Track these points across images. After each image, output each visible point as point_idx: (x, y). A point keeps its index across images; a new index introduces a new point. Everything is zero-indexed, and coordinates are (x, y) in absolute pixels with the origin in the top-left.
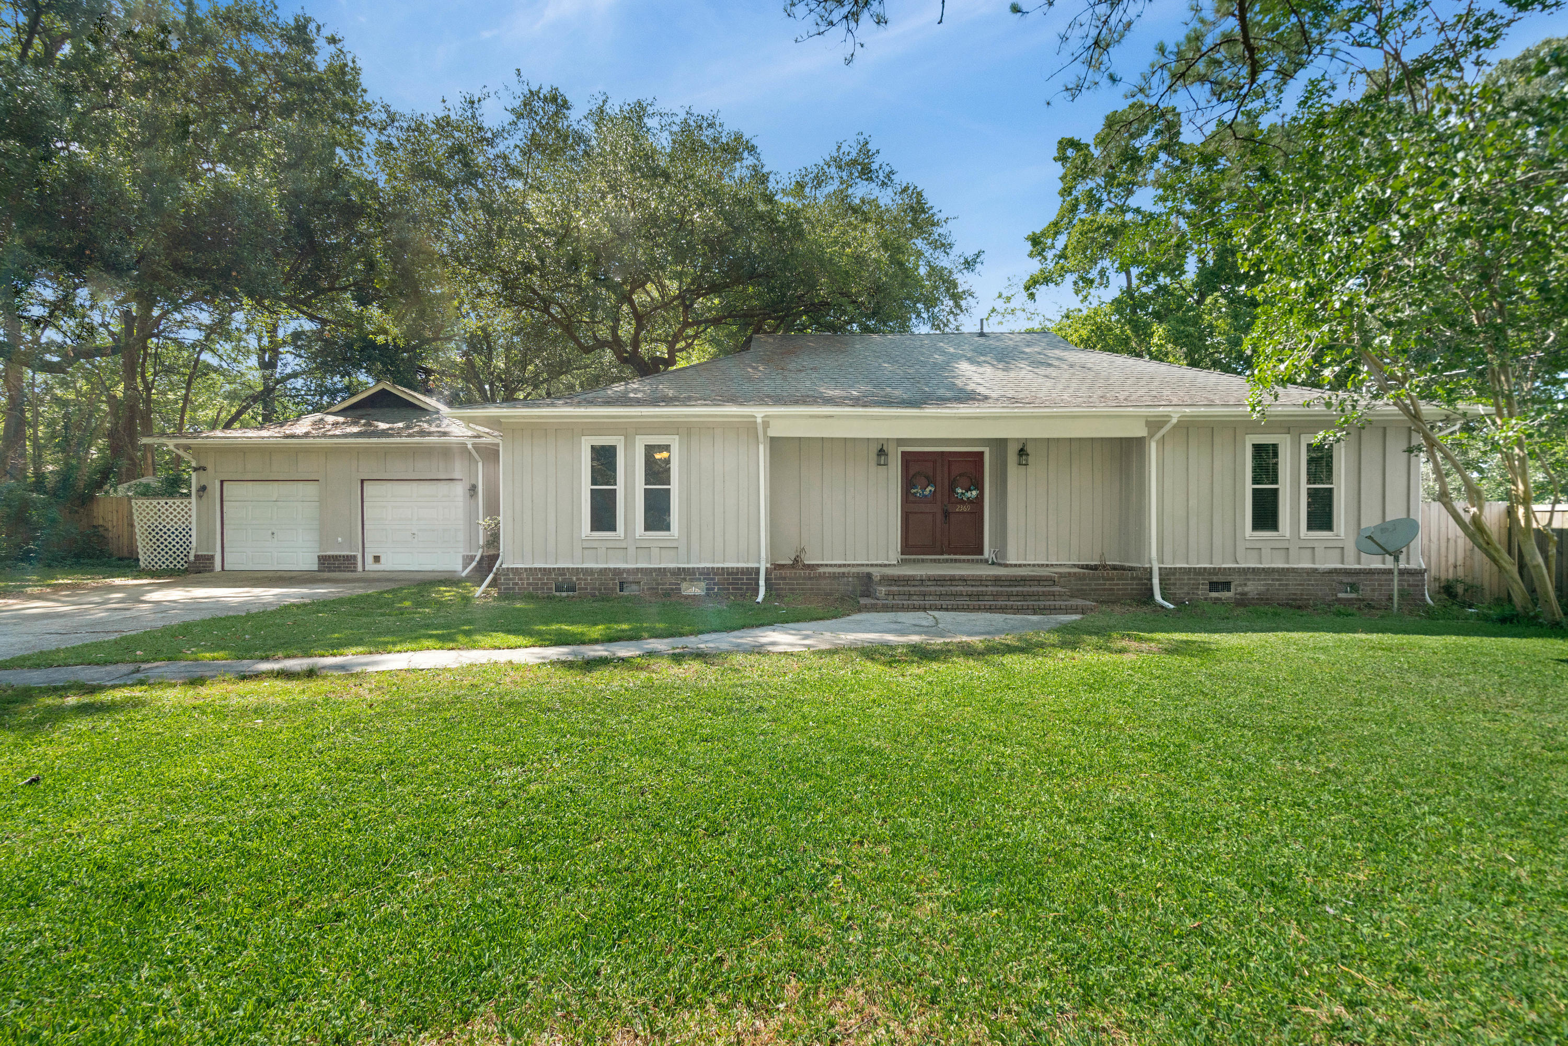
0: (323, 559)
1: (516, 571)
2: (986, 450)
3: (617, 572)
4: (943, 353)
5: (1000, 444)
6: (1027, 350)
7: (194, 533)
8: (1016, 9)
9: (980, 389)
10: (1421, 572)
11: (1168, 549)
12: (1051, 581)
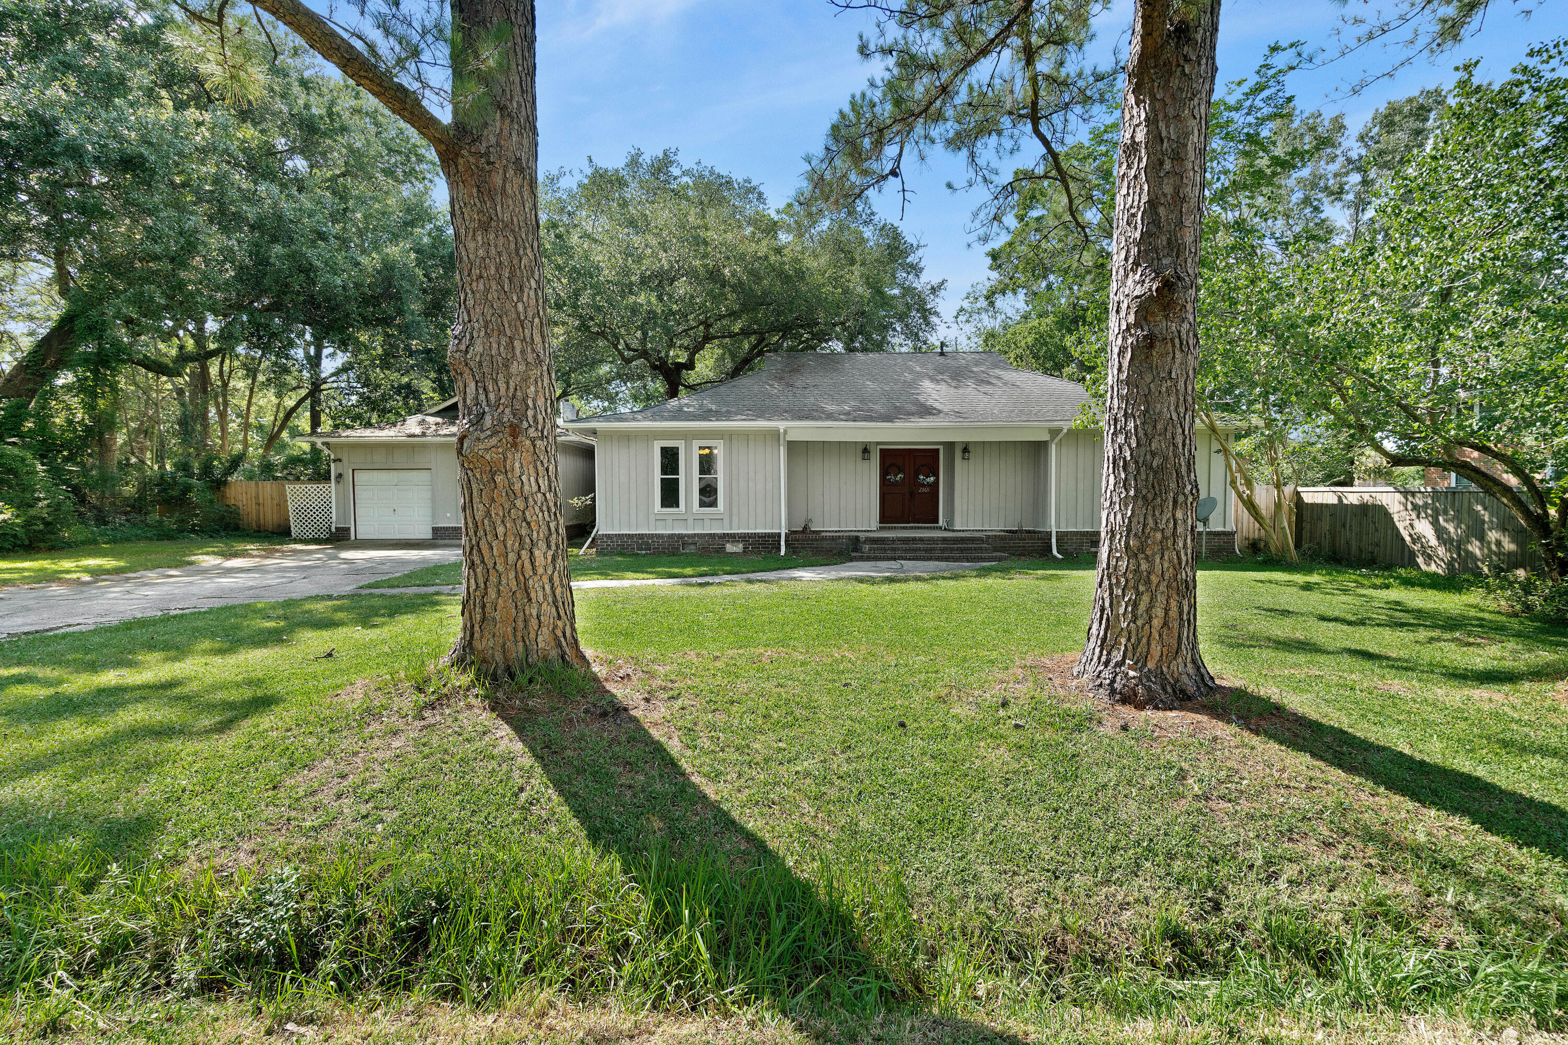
0: (435, 530)
1: (608, 536)
2: (941, 447)
3: (680, 536)
4: (912, 371)
5: (950, 446)
6: (975, 369)
7: (334, 510)
8: (949, 186)
9: (936, 405)
10: (1232, 534)
11: (1063, 519)
12: (980, 540)
